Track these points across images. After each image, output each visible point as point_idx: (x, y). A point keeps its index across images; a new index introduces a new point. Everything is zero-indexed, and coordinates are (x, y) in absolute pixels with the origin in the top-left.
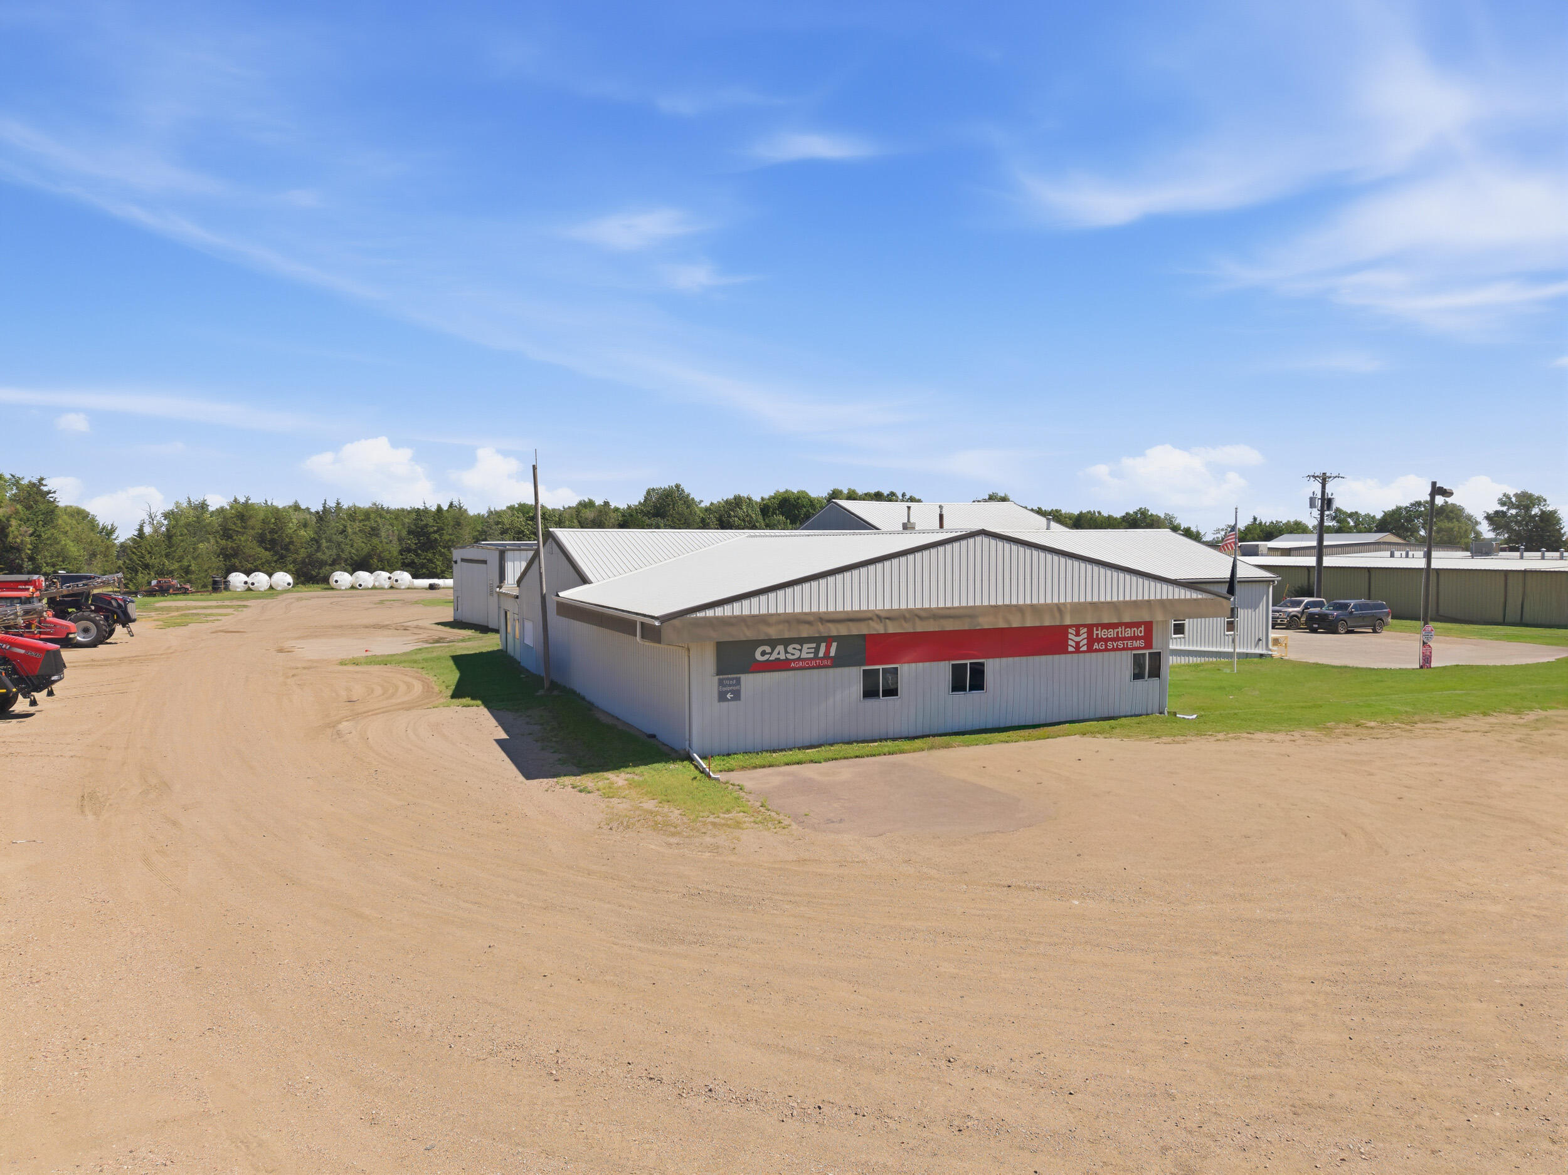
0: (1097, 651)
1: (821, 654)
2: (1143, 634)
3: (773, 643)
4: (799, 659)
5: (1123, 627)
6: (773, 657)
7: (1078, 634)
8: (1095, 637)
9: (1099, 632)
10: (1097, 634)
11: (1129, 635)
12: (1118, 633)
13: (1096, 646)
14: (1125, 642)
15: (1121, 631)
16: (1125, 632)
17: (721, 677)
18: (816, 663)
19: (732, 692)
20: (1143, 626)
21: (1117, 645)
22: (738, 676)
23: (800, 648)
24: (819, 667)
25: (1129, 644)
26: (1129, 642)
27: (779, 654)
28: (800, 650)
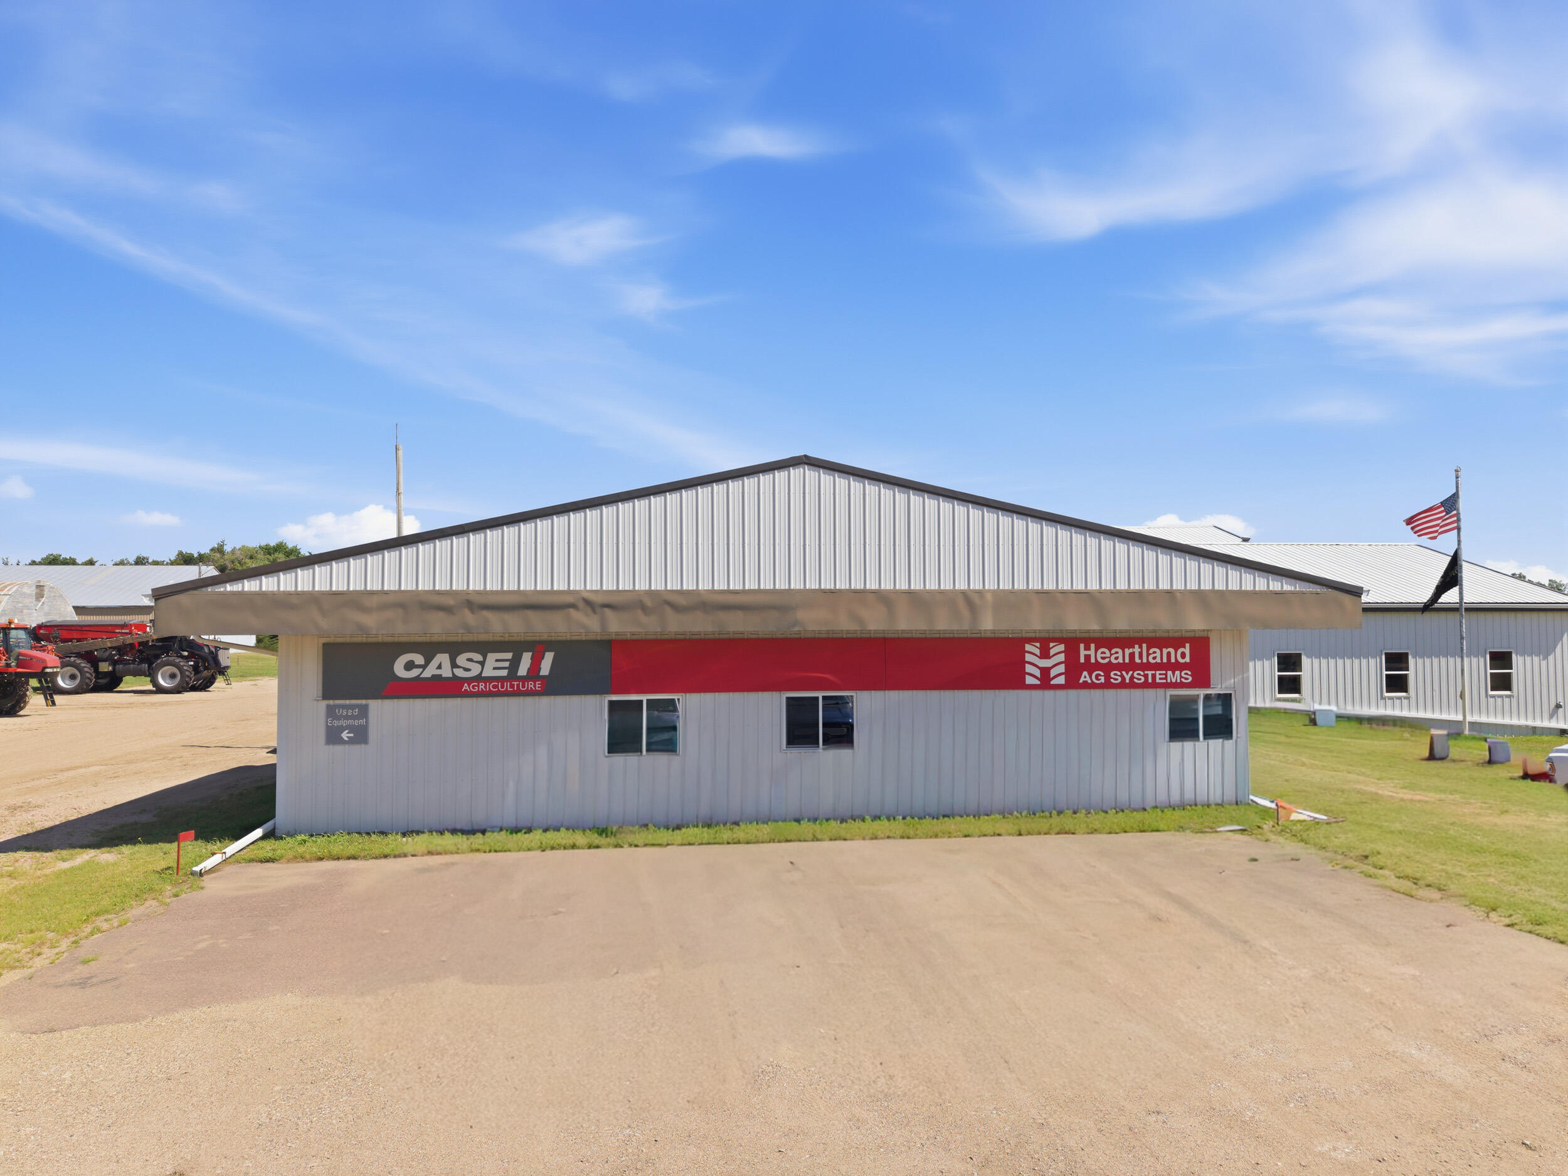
0: (1086, 686)
1: (523, 671)
2: (1187, 659)
3: (429, 650)
4: (479, 678)
5: (1144, 646)
6: (428, 673)
7: (1045, 654)
8: (1082, 660)
9: (1092, 652)
10: (1088, 657)
11: (1158, 660)
12: (1132, 655)
13: (1085, 677)
14: (1150, 673)
15: (1141, 654)
16: (1148, 655)
17: (331, 702)
18: (512, 686)
19: (351, 729)
20: (1188, 645)
21: (1132, 677)
22: (364, 702)
23: (482, 660)
24: (517, 693)
25: (1158, 677)
26: (1158, 672)
27: (439, 667)
28: (482, 664)
